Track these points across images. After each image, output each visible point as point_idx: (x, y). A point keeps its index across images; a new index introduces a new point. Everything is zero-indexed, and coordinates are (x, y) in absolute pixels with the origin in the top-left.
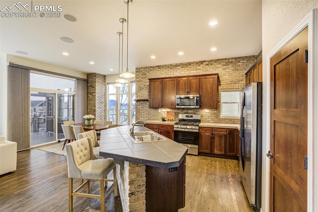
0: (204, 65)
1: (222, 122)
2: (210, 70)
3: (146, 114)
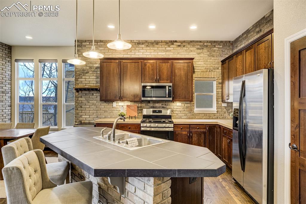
0: (175, 46)
1: (196, 117)
2: (183, 53)
3: (92, 109)
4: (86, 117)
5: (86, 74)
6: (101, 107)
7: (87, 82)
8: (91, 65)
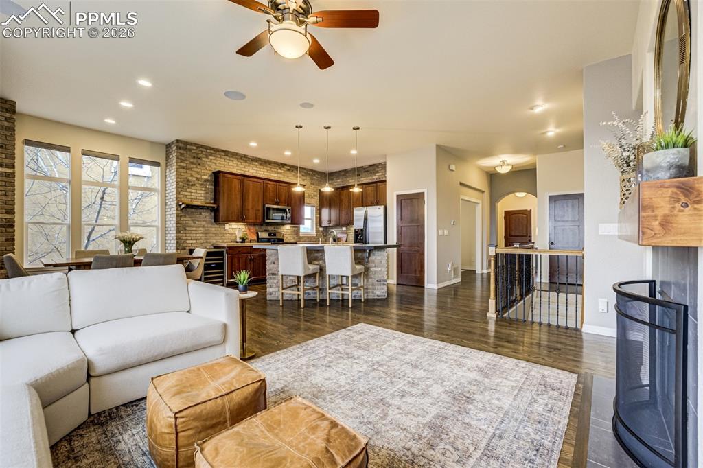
0: (284, 169)
4: (191, 242)
5: (193, 187)
6: (211, 229)
7: (193, 197)
8: (199, 176)
